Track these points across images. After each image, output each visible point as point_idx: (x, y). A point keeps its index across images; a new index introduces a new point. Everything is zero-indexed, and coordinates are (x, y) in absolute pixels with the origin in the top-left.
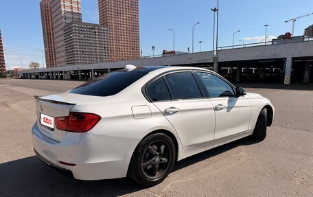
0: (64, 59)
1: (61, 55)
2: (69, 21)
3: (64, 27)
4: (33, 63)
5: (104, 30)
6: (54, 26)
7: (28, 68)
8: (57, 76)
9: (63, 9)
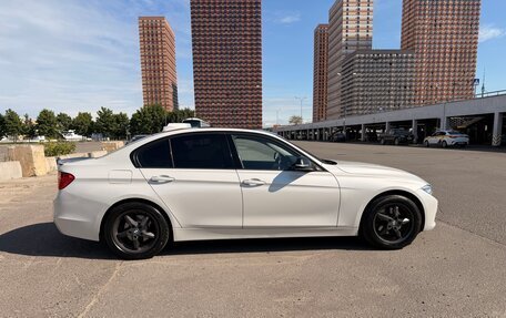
0: (337, 109)
1: (334, 103)
2: (350, 51)
3: (344, 61)
4: (295, 118)
5: (407, 57)
6: (330, 60)
7: (287, 124)
8: (321, 135)
9: (344, 34)
